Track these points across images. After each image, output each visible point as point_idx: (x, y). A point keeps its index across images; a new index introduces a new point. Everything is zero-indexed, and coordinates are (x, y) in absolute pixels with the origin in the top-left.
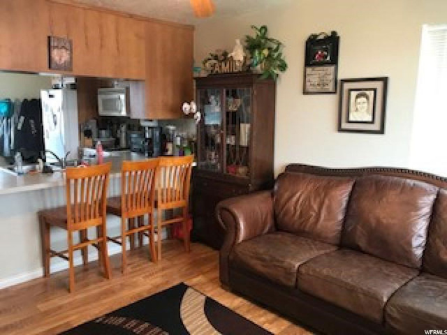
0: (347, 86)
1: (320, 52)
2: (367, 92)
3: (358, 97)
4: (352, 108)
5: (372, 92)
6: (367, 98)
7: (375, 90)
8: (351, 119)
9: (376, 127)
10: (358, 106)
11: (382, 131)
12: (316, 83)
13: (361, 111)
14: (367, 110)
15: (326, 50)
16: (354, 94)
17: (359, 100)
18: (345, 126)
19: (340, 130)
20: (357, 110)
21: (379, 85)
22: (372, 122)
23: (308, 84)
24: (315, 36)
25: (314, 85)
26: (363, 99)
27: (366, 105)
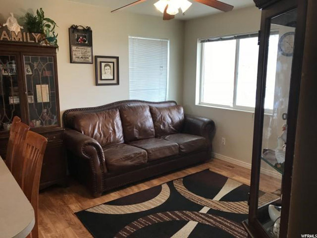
0: (99, 60)
1: (81, 38)
2: (110, 64)
3: (105, 66)
4: (103, 72)
5: (112, 64)
6: (110, 67)
7: (113, 63)
8: (103, 78)
9: (115, 82)
10: (106, 71)
11: (118, 83)
12: (80, 57)
13: (107, 74)
14: (110, 73)
15: (85, 37)
16: (103, 64)
17: (106, 68)
18: (100, 82)
19: (97, 84)
20: (105, 73)
21: (114, 60)
22: (114, 79)
23: (74, 57)
24: (77, 27)
25: (78, 58)
26: (108, 67)
27: (109, 70)
